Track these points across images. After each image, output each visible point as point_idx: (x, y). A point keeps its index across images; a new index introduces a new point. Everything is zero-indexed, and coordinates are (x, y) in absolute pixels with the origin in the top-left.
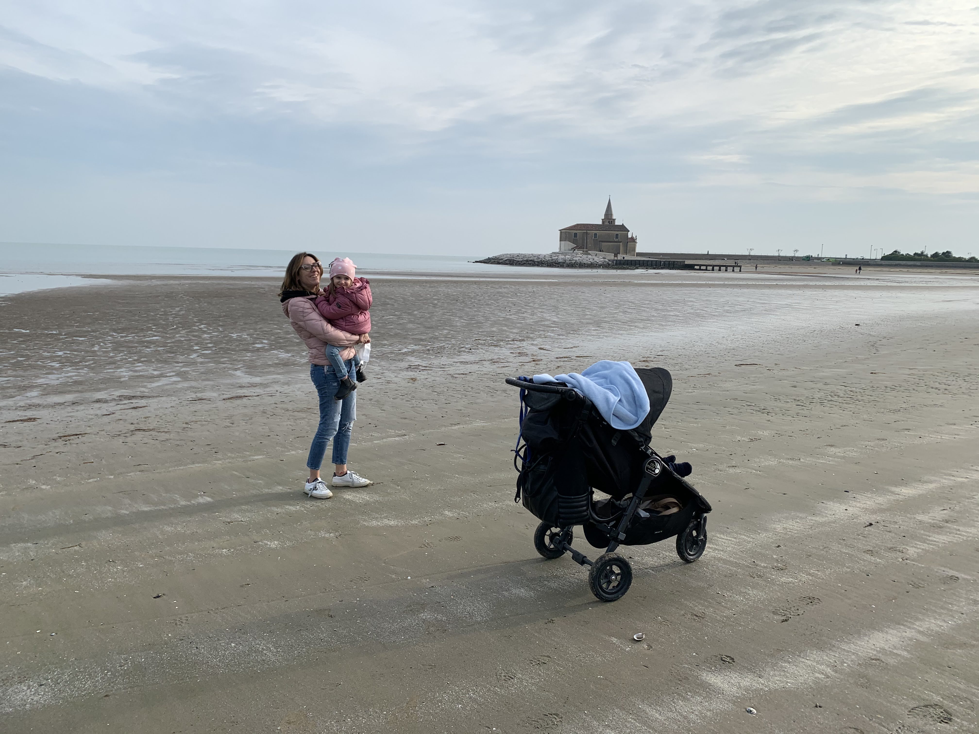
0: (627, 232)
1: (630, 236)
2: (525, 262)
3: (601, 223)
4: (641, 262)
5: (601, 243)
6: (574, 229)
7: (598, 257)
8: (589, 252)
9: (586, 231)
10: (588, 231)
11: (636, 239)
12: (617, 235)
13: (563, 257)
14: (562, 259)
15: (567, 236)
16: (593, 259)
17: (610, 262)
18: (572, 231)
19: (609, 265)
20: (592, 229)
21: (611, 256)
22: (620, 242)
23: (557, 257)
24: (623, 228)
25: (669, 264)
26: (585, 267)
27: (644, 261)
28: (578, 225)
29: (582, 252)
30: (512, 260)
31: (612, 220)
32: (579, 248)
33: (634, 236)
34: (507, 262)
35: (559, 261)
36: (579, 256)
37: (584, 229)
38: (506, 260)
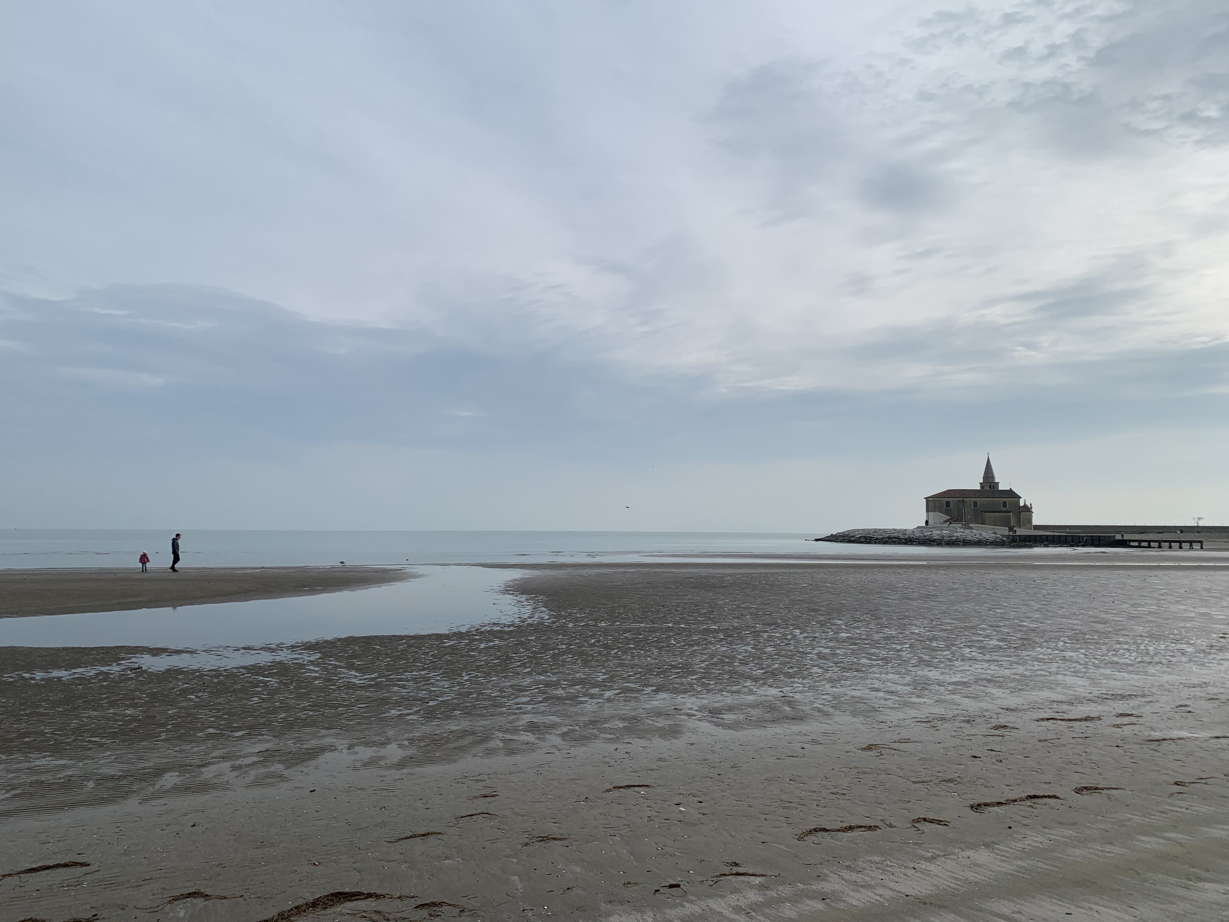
0: (1017, 499)
1: (1022, 504)
2: (886, 539)
3: (979, 488)
4: (1050, 538)
5: (983, 513)
6: (945, 496)
7: (987, 532)
8: (970, 525)
9: (961, 499)
10: (964, 499)
11: (1031, 507)
12: (1005, 503)
13: (939, 532)
14: (938, 535)
15: (937, 505)
16: (981, 535)
17: (1005, 539)
18: (944, 499)
19: (1003, 541)
20: (969, 496)
21: (1005, 531)
22: (1010, 512)
23: (930, 533)
24: (1010, 493)
25: (1092, 540)
26: (971, 544)
27: (1054, 536)
28: (949, 491)
29: (961, 525)
30: (868, 537)
31: (995, 484)
32: (955, 521)
33: (1028, 504)
34: (862, 540)
35: (934, 538)
36: (959, 531)
37: (958, 496)
38: (860, 537)
